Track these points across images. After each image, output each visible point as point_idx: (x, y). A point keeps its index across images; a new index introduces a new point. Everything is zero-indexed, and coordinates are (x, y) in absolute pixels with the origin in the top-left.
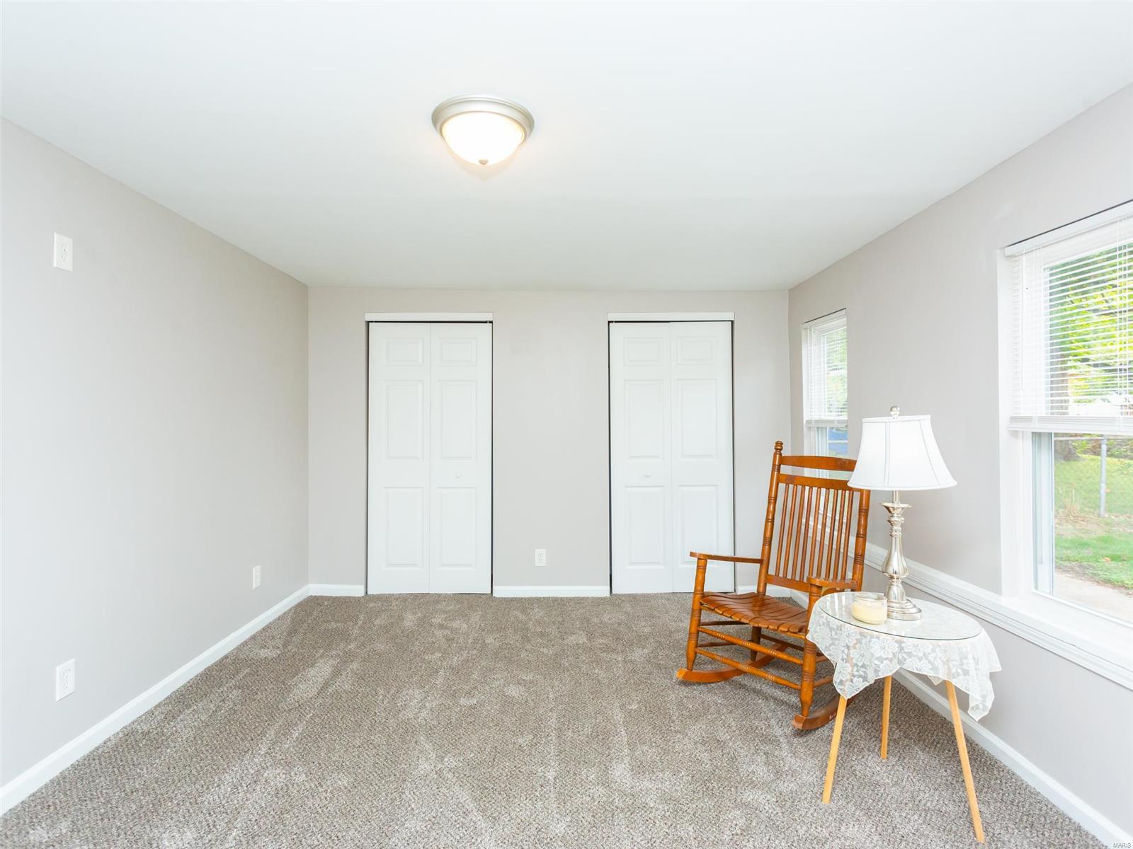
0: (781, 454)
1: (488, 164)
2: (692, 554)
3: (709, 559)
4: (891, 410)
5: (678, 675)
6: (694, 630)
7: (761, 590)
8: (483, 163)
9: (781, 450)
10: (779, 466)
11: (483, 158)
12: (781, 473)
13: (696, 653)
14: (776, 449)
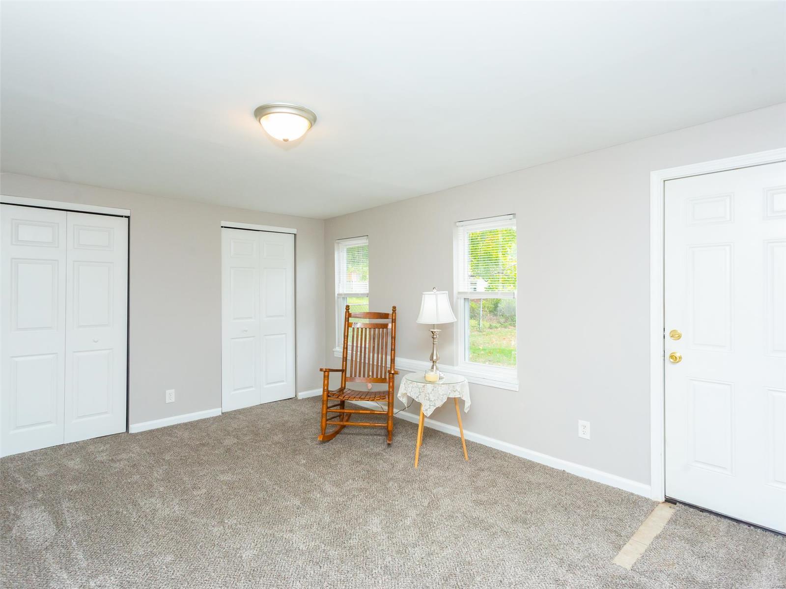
0: (349, 312)
2: (321, 370)
3: (331, 371)
4: (433, 289)
5: (320, 439)
6: (324, 412)
7: (343, 386)
9: (349, 309)
10: (348, 318)
12: (350, 322)
13: (326, 424)
14: (346, 309)
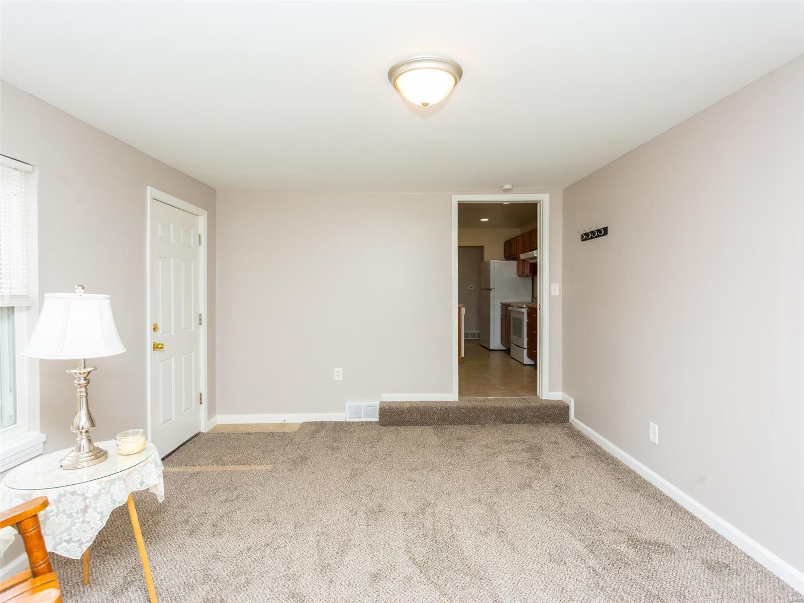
1: (429, 105)
8: (425, 105)
11: (426, 101)
